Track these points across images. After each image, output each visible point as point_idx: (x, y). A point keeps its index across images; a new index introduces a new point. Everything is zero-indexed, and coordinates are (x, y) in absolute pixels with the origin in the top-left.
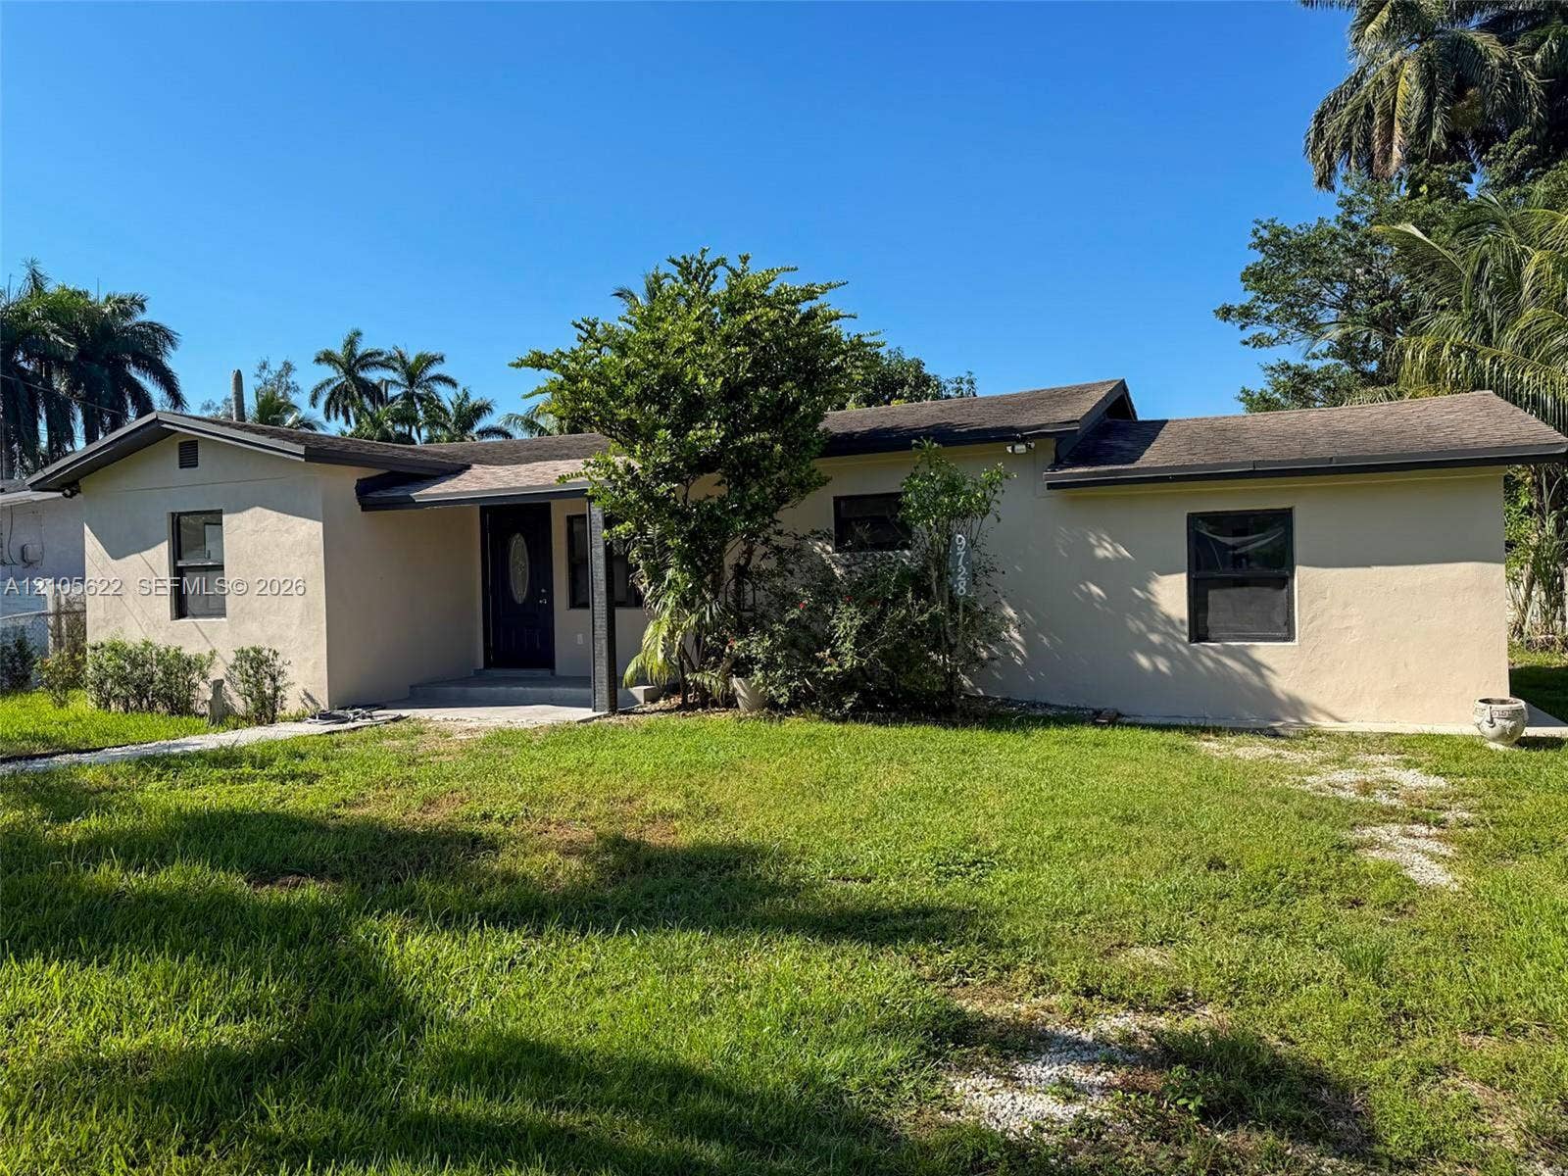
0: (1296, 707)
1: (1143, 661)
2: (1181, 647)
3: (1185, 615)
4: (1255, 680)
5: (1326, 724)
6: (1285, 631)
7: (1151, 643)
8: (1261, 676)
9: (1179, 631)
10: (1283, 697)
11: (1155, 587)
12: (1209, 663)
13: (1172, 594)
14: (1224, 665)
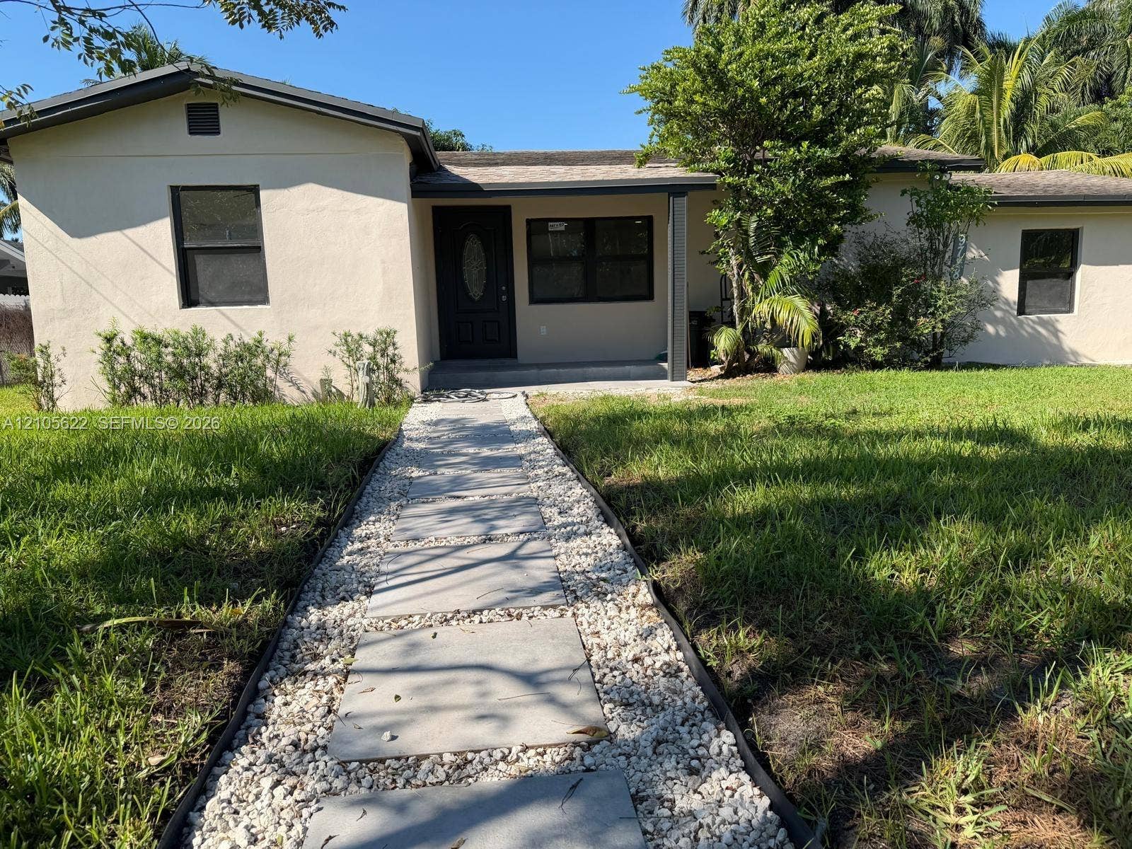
0: (1075, 353)
1: (990, 329)
2: (1012, 319)
3: (1016, 299)
4: (1054, 341)
5: (1086, 361)
6: (1068, 307)
7: (995, 316)
8: (1057, 338)
9: (1012, 308)
10: (1067, 349)
11: (1000, 279)
12: (1030, 330)
13: (1009, 283)
14: (1039, 332)
